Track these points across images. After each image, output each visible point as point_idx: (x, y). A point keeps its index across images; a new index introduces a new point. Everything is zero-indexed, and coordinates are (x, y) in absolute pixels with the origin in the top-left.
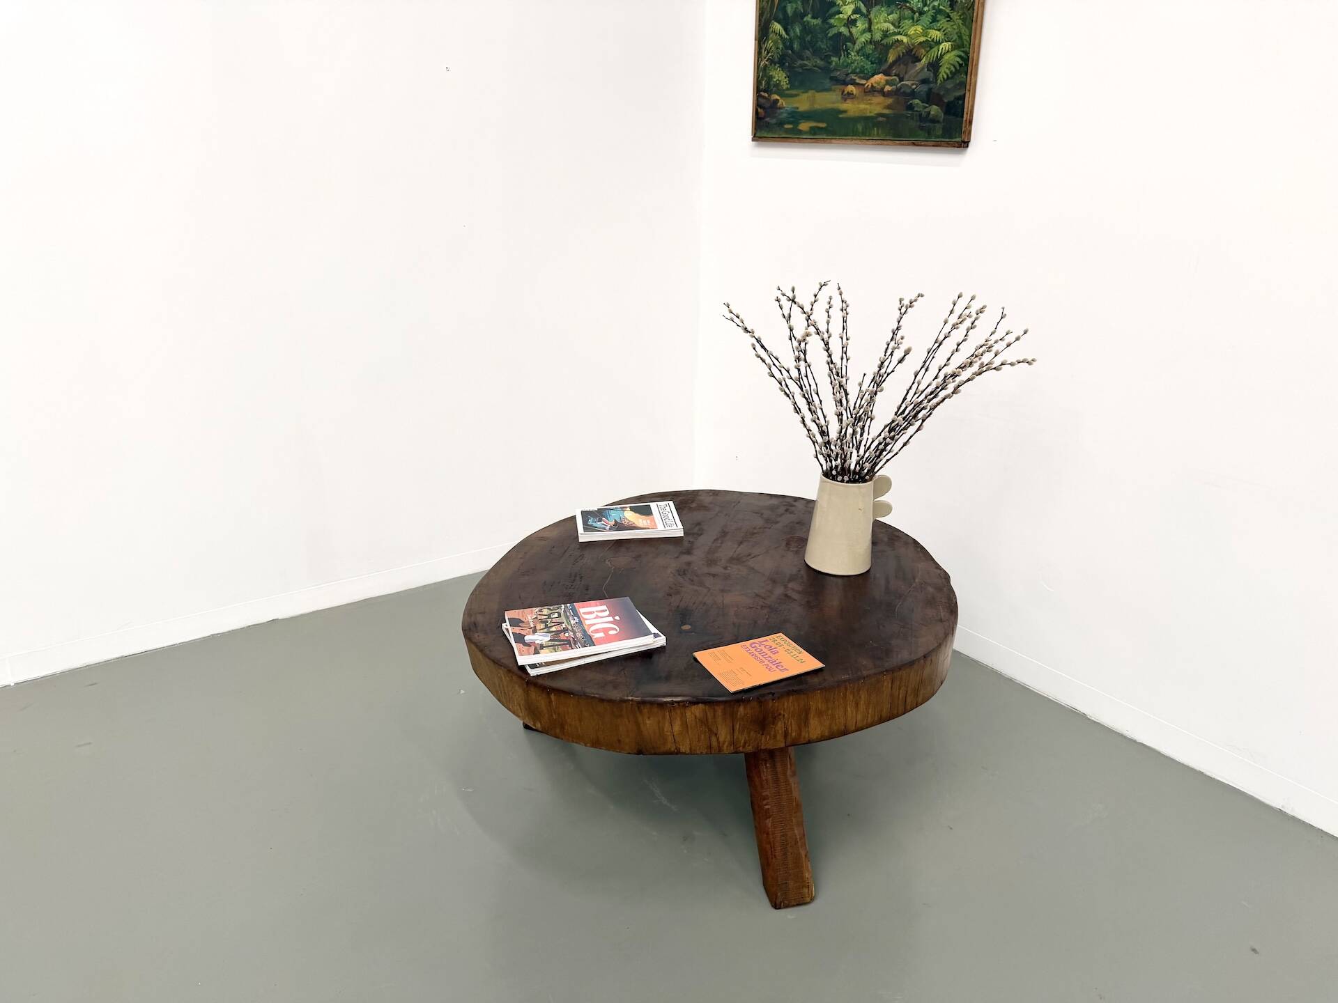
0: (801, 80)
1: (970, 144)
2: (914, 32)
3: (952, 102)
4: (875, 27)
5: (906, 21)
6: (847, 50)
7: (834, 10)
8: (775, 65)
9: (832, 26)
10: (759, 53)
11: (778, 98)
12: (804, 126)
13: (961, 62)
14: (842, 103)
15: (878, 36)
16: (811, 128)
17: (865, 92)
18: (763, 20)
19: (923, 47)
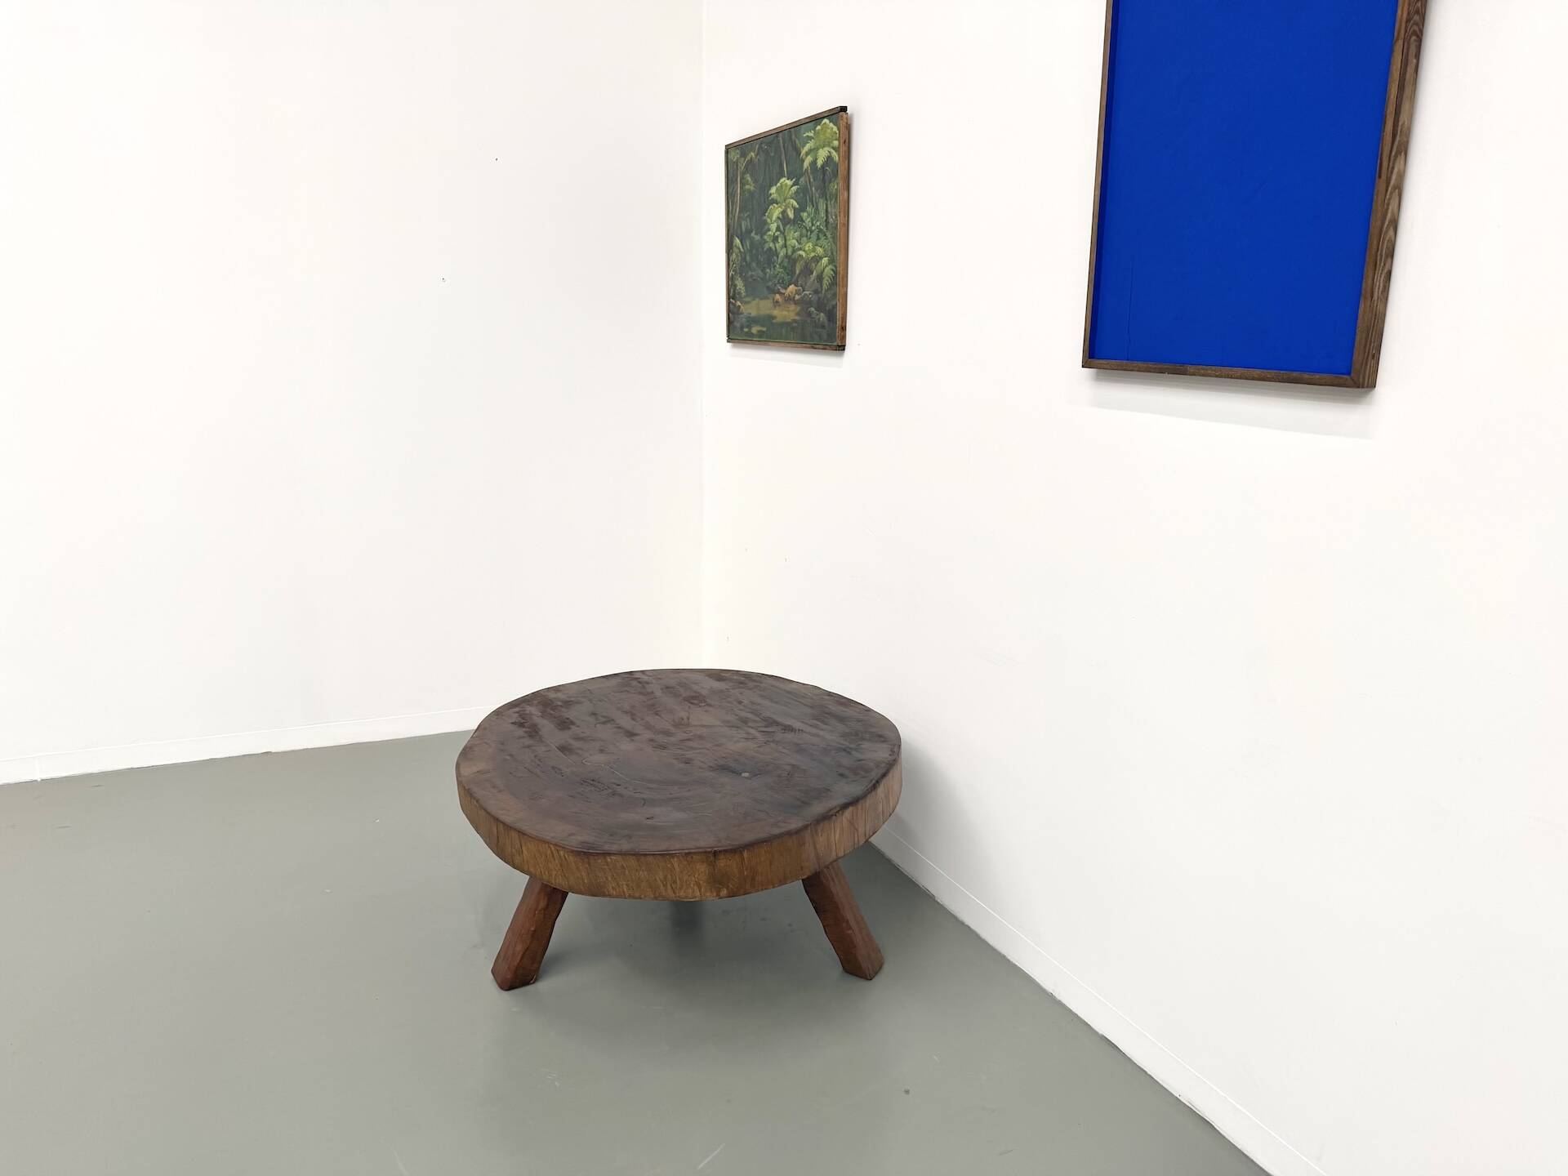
0: (753, 291)
1: (846, 350)
2: (808, 248)
4: (788, 243)
5: (804, 238)
6: (774, 263)
7: (766, 227)
8: (737, 275)
9: (766, 241)
10: (728, 265)
11: (739, 304)
12: (754, 330)
13: (834, 275)
14: (775, 309)
15: (790, 251)
16: (758, 332)
17: (785, 301)
18: (729, 236)
19: (813, 262)
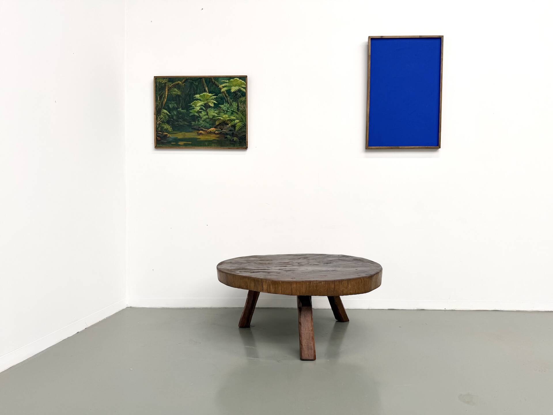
0: (177, 128)
1: (248, 148)
2: (225, 117)
3: (241, 136)
4: (209, 114)
5: (222, 113)
6: (198, 120)
7: (191, 108)
8: (165, 123)
9: (191, 113)
10: (156, 119)
11: (167, 134)
12: (181, 143)
13: (243, 126)
14: (198, 136)
15: (211, 117)
16: (184, 144)
17: (207, 133)
18: (158, 108)
19: (229, 121)
